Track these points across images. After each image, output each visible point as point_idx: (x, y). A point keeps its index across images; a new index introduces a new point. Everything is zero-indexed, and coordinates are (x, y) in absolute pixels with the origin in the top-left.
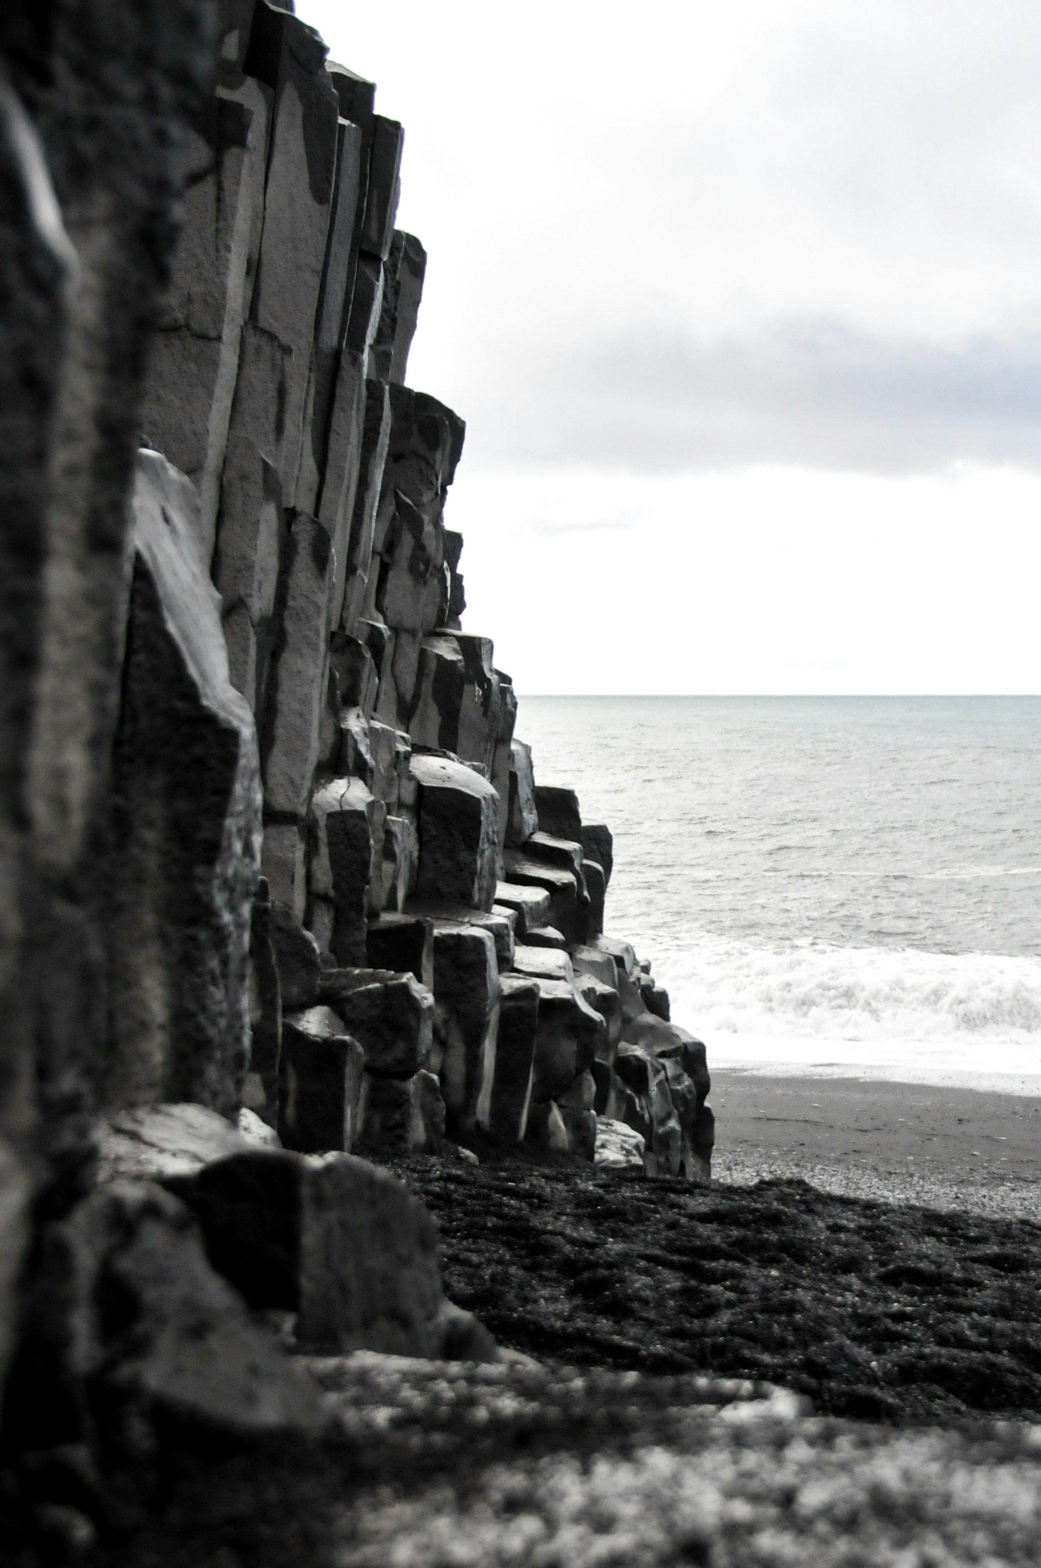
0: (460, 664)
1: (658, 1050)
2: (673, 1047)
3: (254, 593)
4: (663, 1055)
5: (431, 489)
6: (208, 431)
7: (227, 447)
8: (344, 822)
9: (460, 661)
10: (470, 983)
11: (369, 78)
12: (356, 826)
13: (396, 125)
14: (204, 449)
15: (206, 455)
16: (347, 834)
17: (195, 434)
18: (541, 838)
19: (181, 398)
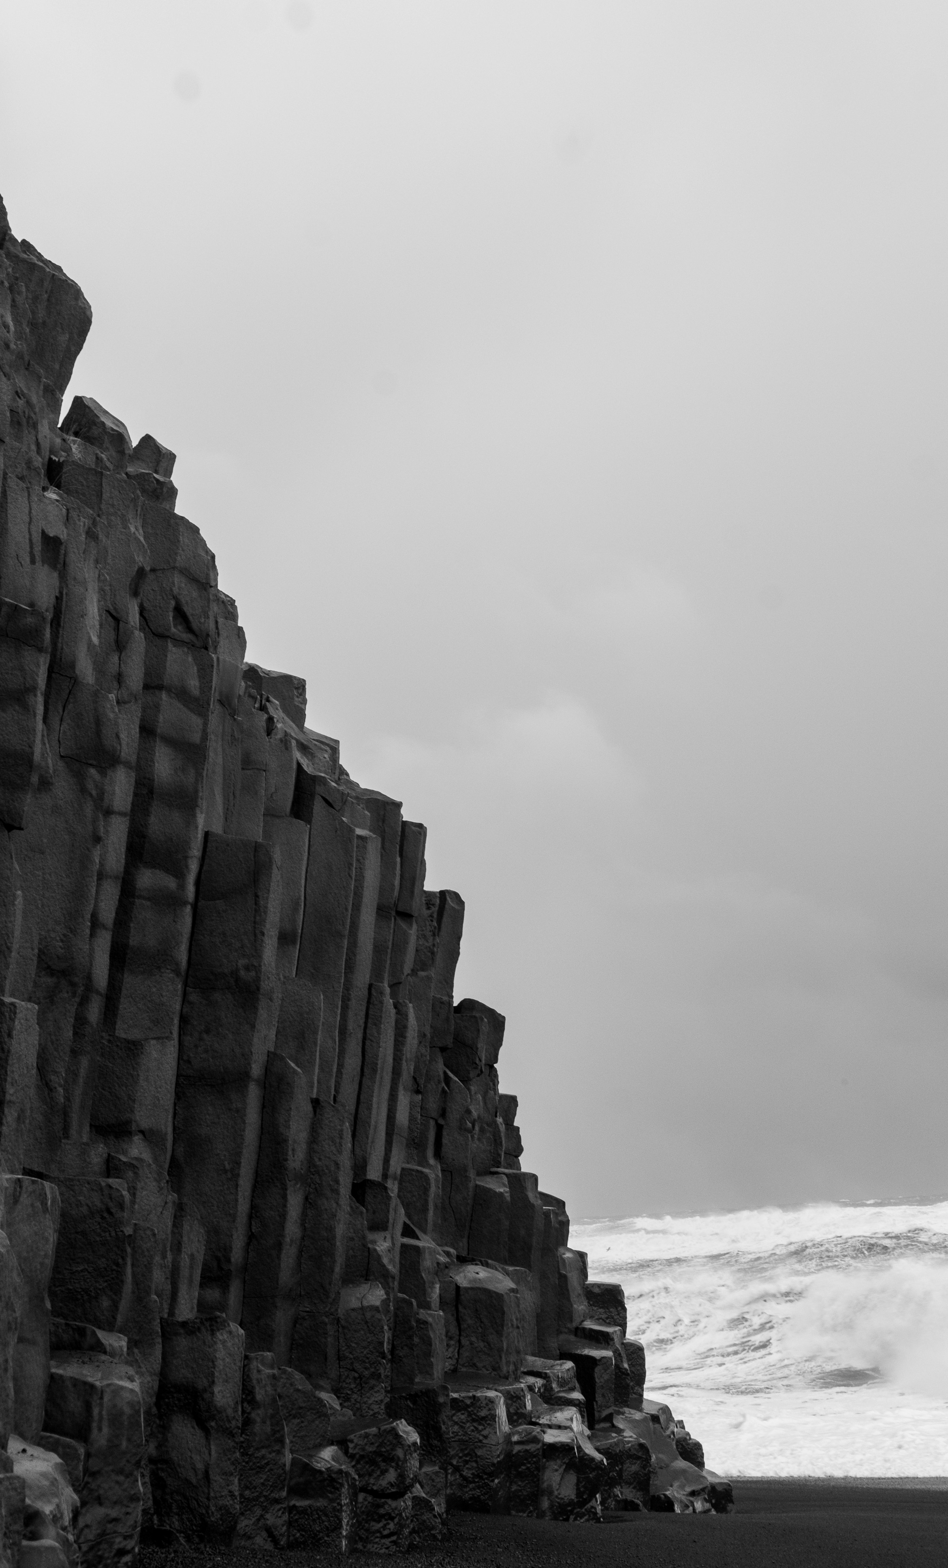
0: (506, 1195)
1: (689, 1489)
2: (701, 1487)
3: (288, 1158)
4: (693, 1494)
5: (476, 1068)
6: (251, 1052)
7: (268, 1061)
8: (364, 1315)
9: (507, 1192)
10: (485, 1433)
11: (396, 798)
12: (373, 1316)
13: (420, 826)
14: (249, 1064)
15: (251, 1068)
16: (366, 1322)
17: (243, 1055)
18: (589, 1325)
19: (233, 1033)
